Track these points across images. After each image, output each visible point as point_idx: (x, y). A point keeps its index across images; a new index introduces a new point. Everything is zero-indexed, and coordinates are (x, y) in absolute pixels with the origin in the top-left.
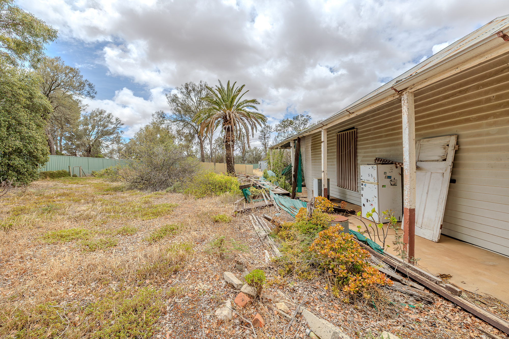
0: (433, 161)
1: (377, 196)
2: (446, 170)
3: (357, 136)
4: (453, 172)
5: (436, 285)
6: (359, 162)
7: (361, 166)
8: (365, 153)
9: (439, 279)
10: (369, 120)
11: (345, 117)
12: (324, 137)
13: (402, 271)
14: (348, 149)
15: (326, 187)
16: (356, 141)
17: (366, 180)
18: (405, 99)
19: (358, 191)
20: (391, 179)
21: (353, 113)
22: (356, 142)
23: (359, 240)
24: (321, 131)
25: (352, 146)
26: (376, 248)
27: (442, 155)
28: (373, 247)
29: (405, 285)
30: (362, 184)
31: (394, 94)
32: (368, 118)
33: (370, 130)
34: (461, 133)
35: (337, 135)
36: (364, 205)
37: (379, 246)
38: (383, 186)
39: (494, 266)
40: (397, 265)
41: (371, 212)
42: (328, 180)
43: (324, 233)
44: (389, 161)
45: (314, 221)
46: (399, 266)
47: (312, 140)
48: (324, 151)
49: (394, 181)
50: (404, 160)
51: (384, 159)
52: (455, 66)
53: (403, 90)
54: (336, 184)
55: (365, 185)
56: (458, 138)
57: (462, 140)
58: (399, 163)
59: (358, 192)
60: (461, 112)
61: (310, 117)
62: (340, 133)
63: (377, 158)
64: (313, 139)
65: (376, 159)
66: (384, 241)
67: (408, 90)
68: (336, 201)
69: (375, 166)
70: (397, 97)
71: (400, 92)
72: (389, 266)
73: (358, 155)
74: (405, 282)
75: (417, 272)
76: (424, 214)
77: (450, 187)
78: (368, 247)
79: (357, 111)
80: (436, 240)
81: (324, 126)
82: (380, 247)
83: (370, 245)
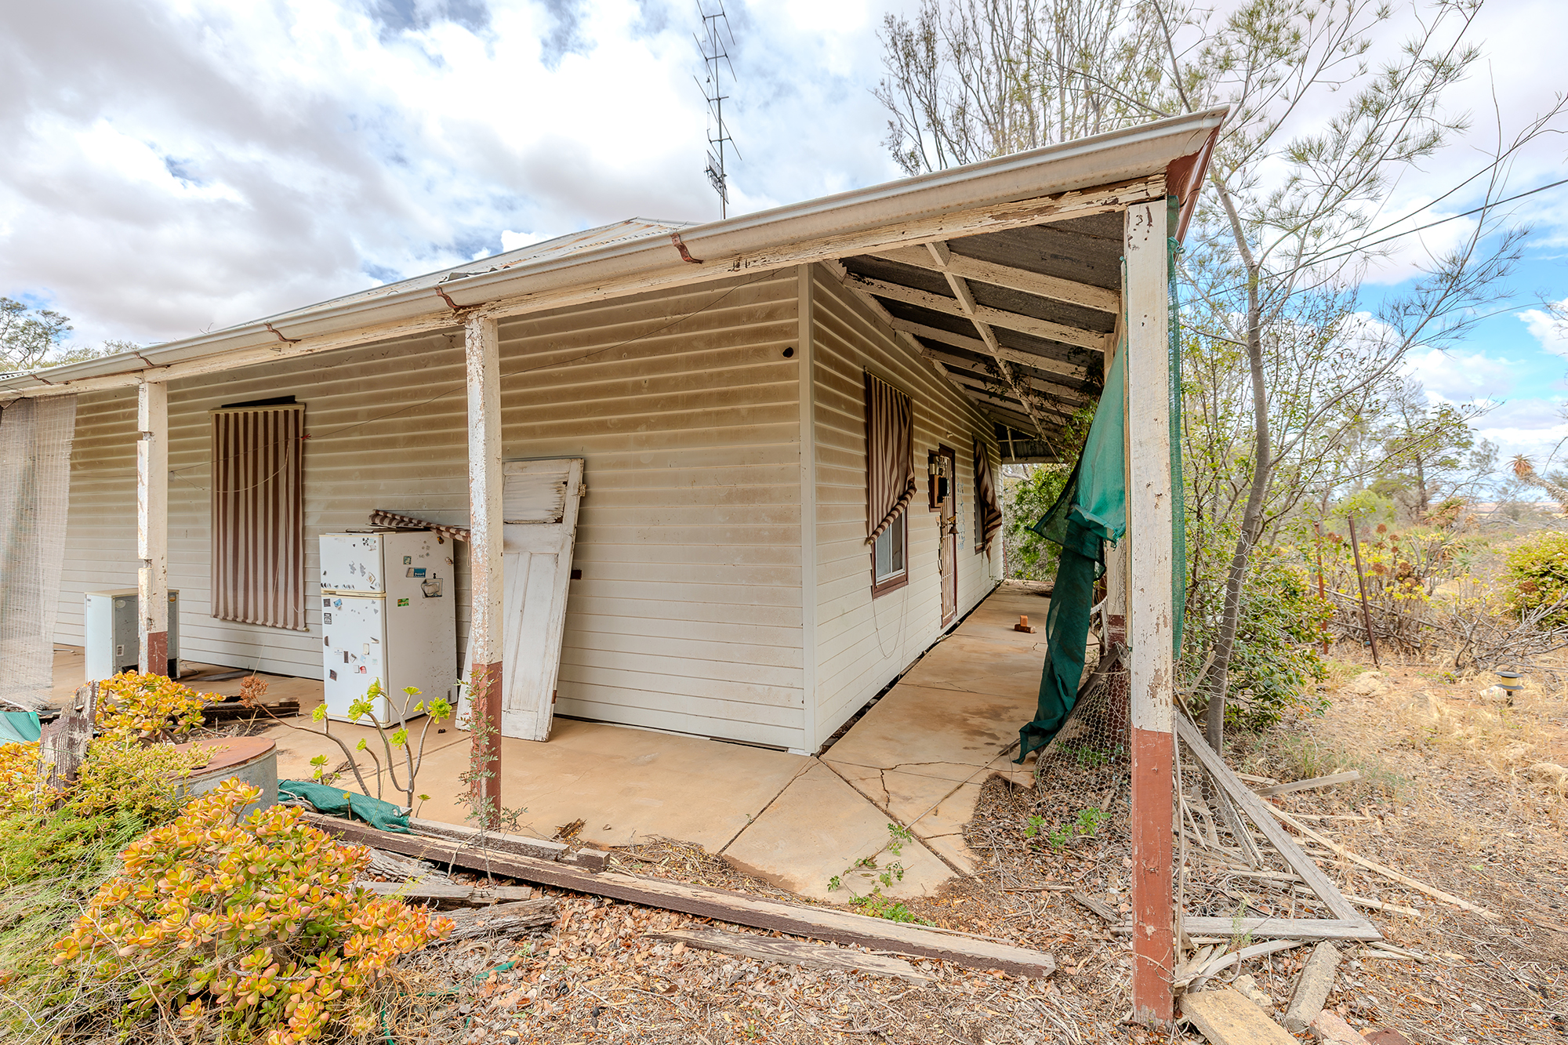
0: (534, 522)
1: (380, 637)
2: (562, 547)
3: (304, 430)
4: (577, 552)
5: (556, 864)
6: (311, 522)
7: (321, 537)
8: (337, 491)
9: (561, 846)
10: (352, 383)
11: (259, 352)
12: (149, 413)
13: (469, 865)
14: (266, 476)
15: (161, 626)
16: (300, 450)
17: (341, 588)
18: (475, 335)
19: (310, 627)
20: (423, 579)
21: (295, 341)
22: (303, 453)
23: (321, 811)
24: (135, 390)
25: (287, 461)
26: (384, 820)
27: (553, 507)
28: (374, 821)
29: (479, 906)
30: (327, 603)
31: (442, 312)
32: (348, 373)
33: (353, 416)
34: (593, 455)
35: (218, 416)
36: (333, 675)
37: (394, 807)
38: (400, 601)
39: (653, 761)
40: (454, 852)
41: (366, 699)
42: (173, 595)
43: (157, 841)
44: (420, 522)
45: (96, 795)
46: (462, 850)
47: (77, 423)
48: (150, 476)
49: (434, 584)
50: (473, 520)
51: (403, 513)
52: (594, 282)
53: (469, 307)
54: (209, 608)
55: (338, 605)
56: (585, 466)
57: (593, 473)
58: (448, 529)
59: (308, 630)
60: (591, 404)
61: (67, 324)
62: (231, 412)
63: (377, 511)
64: (87, 421)
65: (377, 514)
66: (412, 786)
67: (483, 311)
68: (213, 678)
69: (376, 536)
70: (453, 322)
71: (463, 311)
72: (430, 864)
73: (309, 496)
74: (482, 897)
75: (509, 850)
76: (514, 671)
77: (571, 590)
78: (357, 823)
79: (311, 337)
80: (544, 734)
81: (153, 366)
82: (399, 811)
83: (365, 816)
